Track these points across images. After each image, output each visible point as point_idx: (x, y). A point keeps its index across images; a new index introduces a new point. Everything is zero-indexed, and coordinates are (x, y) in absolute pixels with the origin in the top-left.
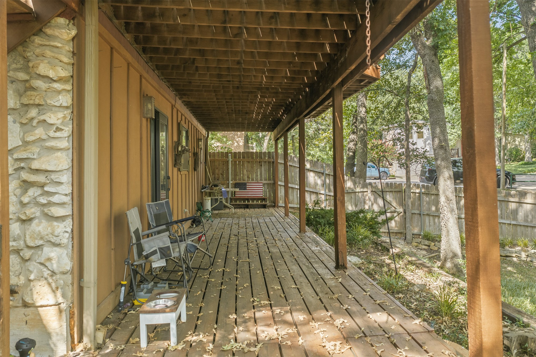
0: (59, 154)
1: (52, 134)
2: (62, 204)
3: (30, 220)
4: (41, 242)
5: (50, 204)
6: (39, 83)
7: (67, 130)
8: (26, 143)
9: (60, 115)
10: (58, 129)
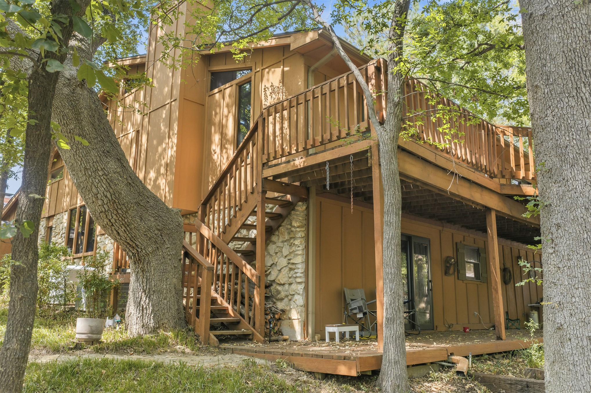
0: (299, 256)
1: (297, 249)
2: (300, 277)
3: (292, 284)
4: (294, 293)
5: (296, 277)
6: (293, 229)
7: (302, 247)
8: (290, 253)
9: (299, 241)
10: (299, 247)
